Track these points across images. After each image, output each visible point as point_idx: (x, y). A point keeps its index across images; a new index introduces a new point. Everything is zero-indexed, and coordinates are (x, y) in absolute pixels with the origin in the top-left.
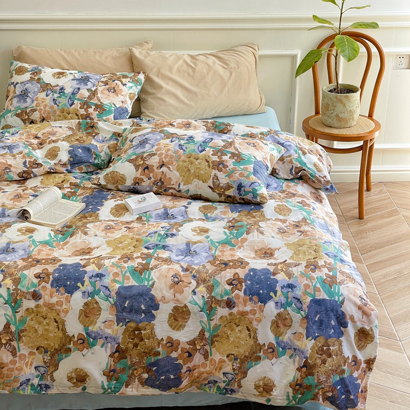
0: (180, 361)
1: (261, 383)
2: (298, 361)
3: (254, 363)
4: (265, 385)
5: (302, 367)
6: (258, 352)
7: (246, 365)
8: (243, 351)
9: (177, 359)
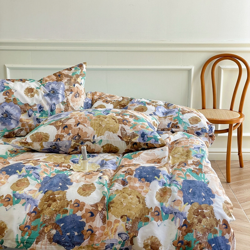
0: (84, 220)
1: (149, 242)
2: (179, 222)
3: (143, 223)
4: (152, 243)
5: (182, 226)
6: (147, 214)
7: (137, 225)
8: (134, 213)
9: (81, 217)
